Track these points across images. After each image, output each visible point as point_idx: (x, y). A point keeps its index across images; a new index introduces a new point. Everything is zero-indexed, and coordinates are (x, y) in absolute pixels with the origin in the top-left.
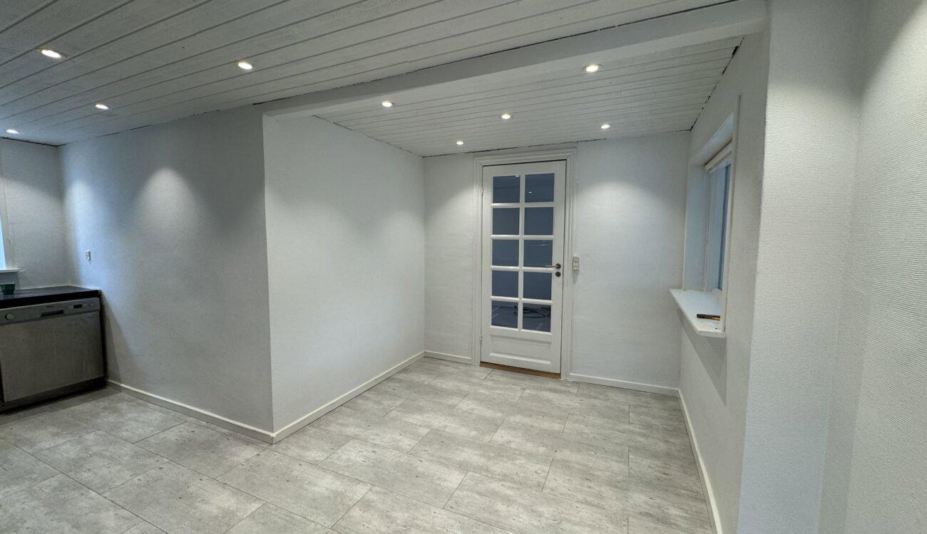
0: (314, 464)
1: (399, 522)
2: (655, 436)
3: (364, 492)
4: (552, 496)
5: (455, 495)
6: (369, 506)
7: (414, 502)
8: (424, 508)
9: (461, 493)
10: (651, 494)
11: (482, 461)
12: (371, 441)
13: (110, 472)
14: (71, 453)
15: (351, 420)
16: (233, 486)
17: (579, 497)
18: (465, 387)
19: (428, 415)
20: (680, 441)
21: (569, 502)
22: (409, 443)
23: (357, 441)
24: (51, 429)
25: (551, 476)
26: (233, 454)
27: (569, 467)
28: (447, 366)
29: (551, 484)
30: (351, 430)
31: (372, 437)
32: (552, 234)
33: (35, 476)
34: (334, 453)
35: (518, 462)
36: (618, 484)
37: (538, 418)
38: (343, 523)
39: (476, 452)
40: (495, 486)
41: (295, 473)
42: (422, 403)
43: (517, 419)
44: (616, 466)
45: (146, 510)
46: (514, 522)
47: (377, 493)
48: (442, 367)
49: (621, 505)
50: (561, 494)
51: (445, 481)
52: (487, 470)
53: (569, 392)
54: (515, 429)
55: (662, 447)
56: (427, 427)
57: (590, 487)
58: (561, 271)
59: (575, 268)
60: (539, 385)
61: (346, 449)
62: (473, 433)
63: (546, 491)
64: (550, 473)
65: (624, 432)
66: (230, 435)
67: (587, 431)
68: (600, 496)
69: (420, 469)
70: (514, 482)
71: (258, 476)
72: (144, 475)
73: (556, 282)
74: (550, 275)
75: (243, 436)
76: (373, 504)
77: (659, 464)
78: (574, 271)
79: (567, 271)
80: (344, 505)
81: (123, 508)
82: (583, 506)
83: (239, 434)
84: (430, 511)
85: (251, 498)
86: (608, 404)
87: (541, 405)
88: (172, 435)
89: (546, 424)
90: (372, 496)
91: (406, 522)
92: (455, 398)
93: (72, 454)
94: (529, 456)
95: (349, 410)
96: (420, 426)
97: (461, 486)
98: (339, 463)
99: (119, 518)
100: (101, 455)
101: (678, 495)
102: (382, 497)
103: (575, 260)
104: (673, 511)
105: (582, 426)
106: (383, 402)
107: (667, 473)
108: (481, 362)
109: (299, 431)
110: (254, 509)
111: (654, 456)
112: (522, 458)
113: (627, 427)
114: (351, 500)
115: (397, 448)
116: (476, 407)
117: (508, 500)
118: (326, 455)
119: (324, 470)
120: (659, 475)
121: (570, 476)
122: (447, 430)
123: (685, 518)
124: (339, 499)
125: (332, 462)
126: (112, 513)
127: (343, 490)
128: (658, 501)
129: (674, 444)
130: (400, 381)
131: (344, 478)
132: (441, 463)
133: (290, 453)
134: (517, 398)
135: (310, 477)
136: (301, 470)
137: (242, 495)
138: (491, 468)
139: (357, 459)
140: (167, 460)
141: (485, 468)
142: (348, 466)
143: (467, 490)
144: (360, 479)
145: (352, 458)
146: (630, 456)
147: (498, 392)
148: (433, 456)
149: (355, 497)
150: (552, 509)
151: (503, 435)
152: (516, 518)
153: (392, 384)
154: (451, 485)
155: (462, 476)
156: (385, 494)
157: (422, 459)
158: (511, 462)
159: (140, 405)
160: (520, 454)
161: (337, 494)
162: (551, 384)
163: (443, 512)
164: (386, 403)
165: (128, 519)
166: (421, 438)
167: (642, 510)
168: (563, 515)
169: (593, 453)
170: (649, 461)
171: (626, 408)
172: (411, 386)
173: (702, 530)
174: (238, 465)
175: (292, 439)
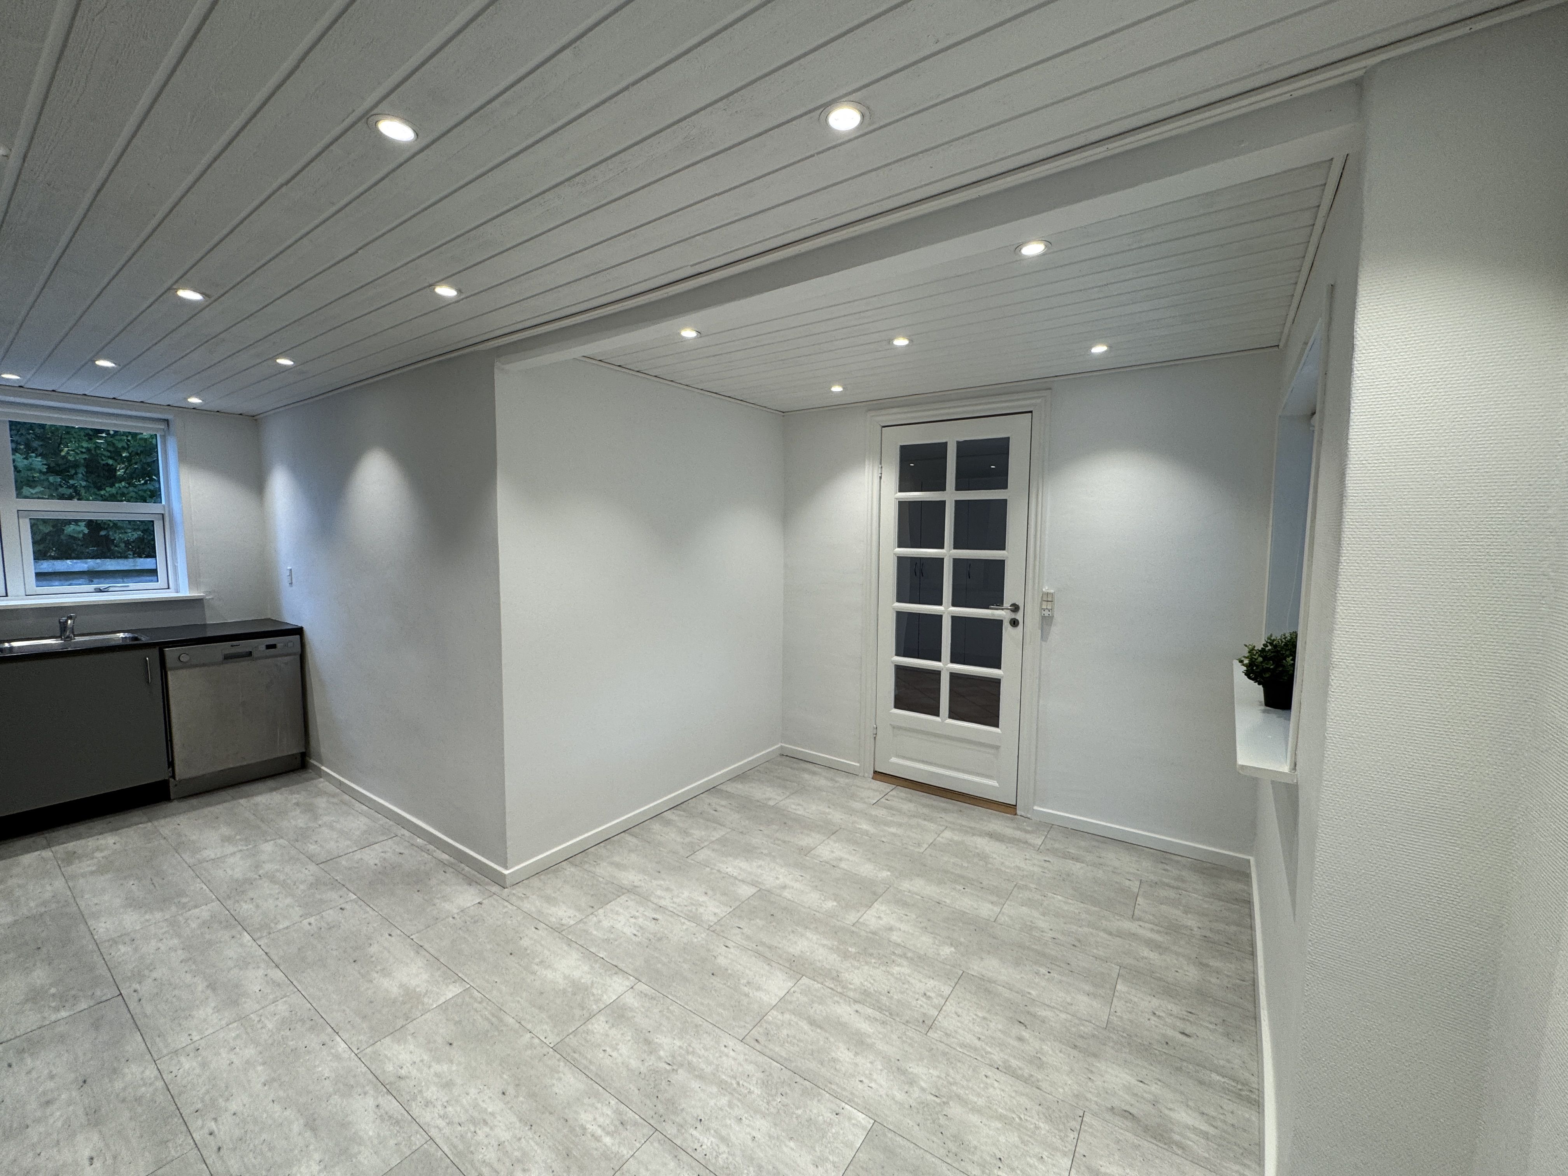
0: (558, 930)
1: (662, 1053)
2: (1180, 950)
3: (621, 989)
4: (942, 1047)
5: (769, 1018)
6: (623, 1016)
7: (698, 1020)
8: (709, 1034)
9: (780, 1017)
10: (1145, 1072)
11: (833, 960)
12: (655, 901)
13: (276, 906)
14: (236, 870)
15: (633, 857)
16: (432, 952)
17: (996, 1058)
18: (837, 816)
19: (761, 862)
20: (1233, 966)
21: (975, 1062)
22: (717, 911)
23: (633, 897)
24: (225, 830)
25: (950, 1007)
26: (445, 898)
27: (990, 992)
28: (814, 773)
29: (948, 1023)
30: (630, 877)
31: (659, 893)
32: (1004, 549)
33: (184, 900)
34: (592, 914)
35: (896, 970)
36: (1080, 1043)
37: (954, 889)
38: (573, 1041)
39: (825, 942)
40: (844, 1011)
41: (525, 942)
42: (757, 840)
43: (918, 886)
44: (1084, 1004)
45: (304, 975)
46: (860, 1086)
47: (641, 994)
48: (806, 776)
49: (1076, 1086)
50: (962, 1045)
51: (759, 989)
52: (837, 978)
53: (1026, 842)
54: (905, 904)
55: (1191, 974)
56: (753, 884)
57: (1020, 1039)
58: (1019, 616)
59: (1046, 613)
60: (973, 825)
61: (612, 910)
62: (830, 904)
63: (936, 1036)
64: (950, 1001)
65: (1120, 934)
66: (451, 865)
67: (1042, 923)
68: (1037, 1061)
69: (722, 961)
70: (880, 1009)
71: (470, 939)
72: (318, 917)
73: (1010, 637)
74: (999, 623)
75: (467, 868)
76: (630, 1014)
77: (1175, 1009)
78: (1043, 618)
79: (1031, 617)
80: (583, 1009)
81: (277, 966)
82: (999, 1075)
83: (463, 865)
84: (718, 1043)
85: (452, 975)
86: (1100, 874)
87: (965, 865)
88: (371, 857)
89: (967, 902)
90: (630, 1000)
91: (673, 1057)
92: (813, 834)
93: (238, 874)
94: (919, 960)
95: (634, 840)
96: (743, 881)
97: (783, 1003)
98: (595, 932)
99: (268, 983)
100: (272, 879)
101: (1201, 1083)
102: (647, 1005)
103: (1048, 598)
104: (1183, 1116)
105: (1036, 914)
106: (692, 831)
107: (1187, 1032)
108: (875, 772)
109: (548, 869)
110: (450, 995)
111: (1169, 990)
112: (905, 963)
113: (1128, 925)
114: (597, 1001)
115: (694, 918)
116: (846, 856)
117: (859, 1042)
118: (579, 916)
119: (569, 943)
120: (1170, 1032)
121: (989, 1011)
122: (786, 894)
123: (1205, 1135)
124: (579, 998)
125: (584, 931)
126: (261, 972)
127: (589, 982)
128: (1155, 1088)
129: (1218, 972)
130: (729, 796)
131: (596, 961)
132: (759, 955)
133: (526, 906)
134: (926, 846)
135: (546, 951)
136: (536, 937)
137: (439, 969)
138: (846, 976)
139: (625, 930)
140: (355, 897)
141: (834, 974)
142: (607, 941)
143: (793, 1012)
144: (621, 965)
145: (619, 926)
146: (1118, 987)
147: (893, 830)
148: (748, 938)
149: (605, 997)
150: (935, 1073)
151: (882, 915)
152: (865, 1081)
153: (714, 800)
154: (766, 998)
155: (790, 984)
156: (653, 998)
157: (730, 944)
158: (884, 968)
159: (343, 802)
160: (904, 956)
161: (578, 989)
162: (998, 823)
163: (740, 1047)
164: (697, 833)
165: (279, 985)
166: (737, 903)
167: (1116, 1103)
168: (954, 1088)
169: (1043, 970)
170: (1155, 1002)
171: (1135, 886)
172: (746, 806)
173: (1237, 1167)
174: (448, 917)
175: (536, 882)
